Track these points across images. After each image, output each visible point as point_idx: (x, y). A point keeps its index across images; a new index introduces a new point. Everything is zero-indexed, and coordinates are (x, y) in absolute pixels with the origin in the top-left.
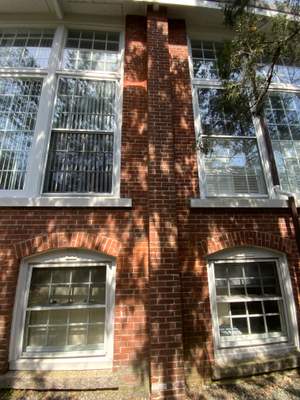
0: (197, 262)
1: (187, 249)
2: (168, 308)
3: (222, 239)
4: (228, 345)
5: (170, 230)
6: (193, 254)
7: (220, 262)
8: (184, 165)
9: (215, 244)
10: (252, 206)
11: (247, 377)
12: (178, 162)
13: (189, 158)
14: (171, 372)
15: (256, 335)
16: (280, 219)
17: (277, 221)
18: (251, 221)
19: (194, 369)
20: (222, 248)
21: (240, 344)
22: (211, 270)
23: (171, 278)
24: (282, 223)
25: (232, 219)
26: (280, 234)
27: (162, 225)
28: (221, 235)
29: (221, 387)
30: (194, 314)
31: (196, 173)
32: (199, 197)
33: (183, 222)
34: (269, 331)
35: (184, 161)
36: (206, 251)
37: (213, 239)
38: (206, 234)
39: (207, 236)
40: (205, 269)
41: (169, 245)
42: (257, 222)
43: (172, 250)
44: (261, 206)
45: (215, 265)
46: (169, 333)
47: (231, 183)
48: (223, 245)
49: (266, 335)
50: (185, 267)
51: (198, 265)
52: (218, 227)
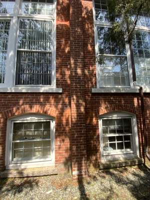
0: (94, 119)
1: (90, 113)
2: (80, 139)
3: (106, 108)
4: (107, 154)
5: (82, 104)
6: (92, 115)
7: (105, 119)
8: (89, 70)
9: (103, 110)
10: (122, 92)
11: (115, 168)
12: (86, 69)
13: (92, 67)
14: (81, 166)
15: (120, 150)
16: (135, 98)
17: (133, 99)
18: (121, 99)
19: (91, 165)
20: (106, 112)
21: (112, 154)
22: (100, 122)
23: (81, 126)
24: (136, 100)
25: (112, 98)
26: (134, 105)
27: (78, 101)
28: (106, 106)
29: (103, 172)
30: (92, 142)
31: (95, 75)
32: (96, 87)
33: (88, 100)
34: (125, 148)
35: (89, 68)
36: (99, 113)
37: (102, 108)
38: (99, 105)
39: (99, 106)
40: (98, 122)
41: (81, 111)
42: (124, 99)
43: (82, 113)
44: (126, 92)
45: (103, 120)
46: (81, 150)
47: (112, 80)
48: (107, 110)
49: (124, 150)
50: (88, 121)
51: (94, 120)
52: (105, 102)
